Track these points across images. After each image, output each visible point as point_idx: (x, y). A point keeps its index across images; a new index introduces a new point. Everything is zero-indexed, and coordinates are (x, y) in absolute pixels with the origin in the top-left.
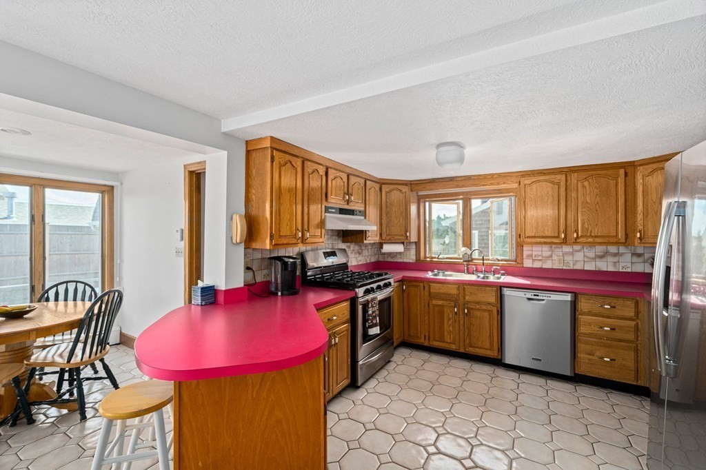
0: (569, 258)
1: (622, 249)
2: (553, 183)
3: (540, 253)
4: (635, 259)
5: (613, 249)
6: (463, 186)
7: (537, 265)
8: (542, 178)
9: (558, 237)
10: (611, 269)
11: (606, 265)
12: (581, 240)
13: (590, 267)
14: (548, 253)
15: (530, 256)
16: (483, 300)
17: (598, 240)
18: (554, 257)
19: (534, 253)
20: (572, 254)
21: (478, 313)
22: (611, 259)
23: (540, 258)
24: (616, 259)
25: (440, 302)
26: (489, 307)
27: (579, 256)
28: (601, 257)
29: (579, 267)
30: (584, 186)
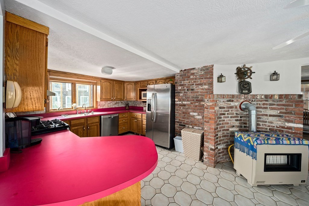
0: (109, 105)
1: (119, 102)
2: (110, 83)
3: (102, 104)
4: (122, 104)
5: (118, 102)
6: (80, 78)
7: (101, 108)
8: (107, 81)
9: (111, 99)
10: (118, 107)
11: (116, 106)
12: (116, 99)
13: (114, 107)
14: (104, 104)
15: (99, 105)
16: (95, 122)
17: (119, 99)
18: (106, 105)
19: (101, 104)
20: (110, 103)
21: (93, 127)
22: (117, 104)
23: (102, 105)
24: (118, 104)
25: (76, 128)
26: (97, 124)
27: (111, 104)
28: (116, 104)
29: (111, 107)
30: (116, 85)
